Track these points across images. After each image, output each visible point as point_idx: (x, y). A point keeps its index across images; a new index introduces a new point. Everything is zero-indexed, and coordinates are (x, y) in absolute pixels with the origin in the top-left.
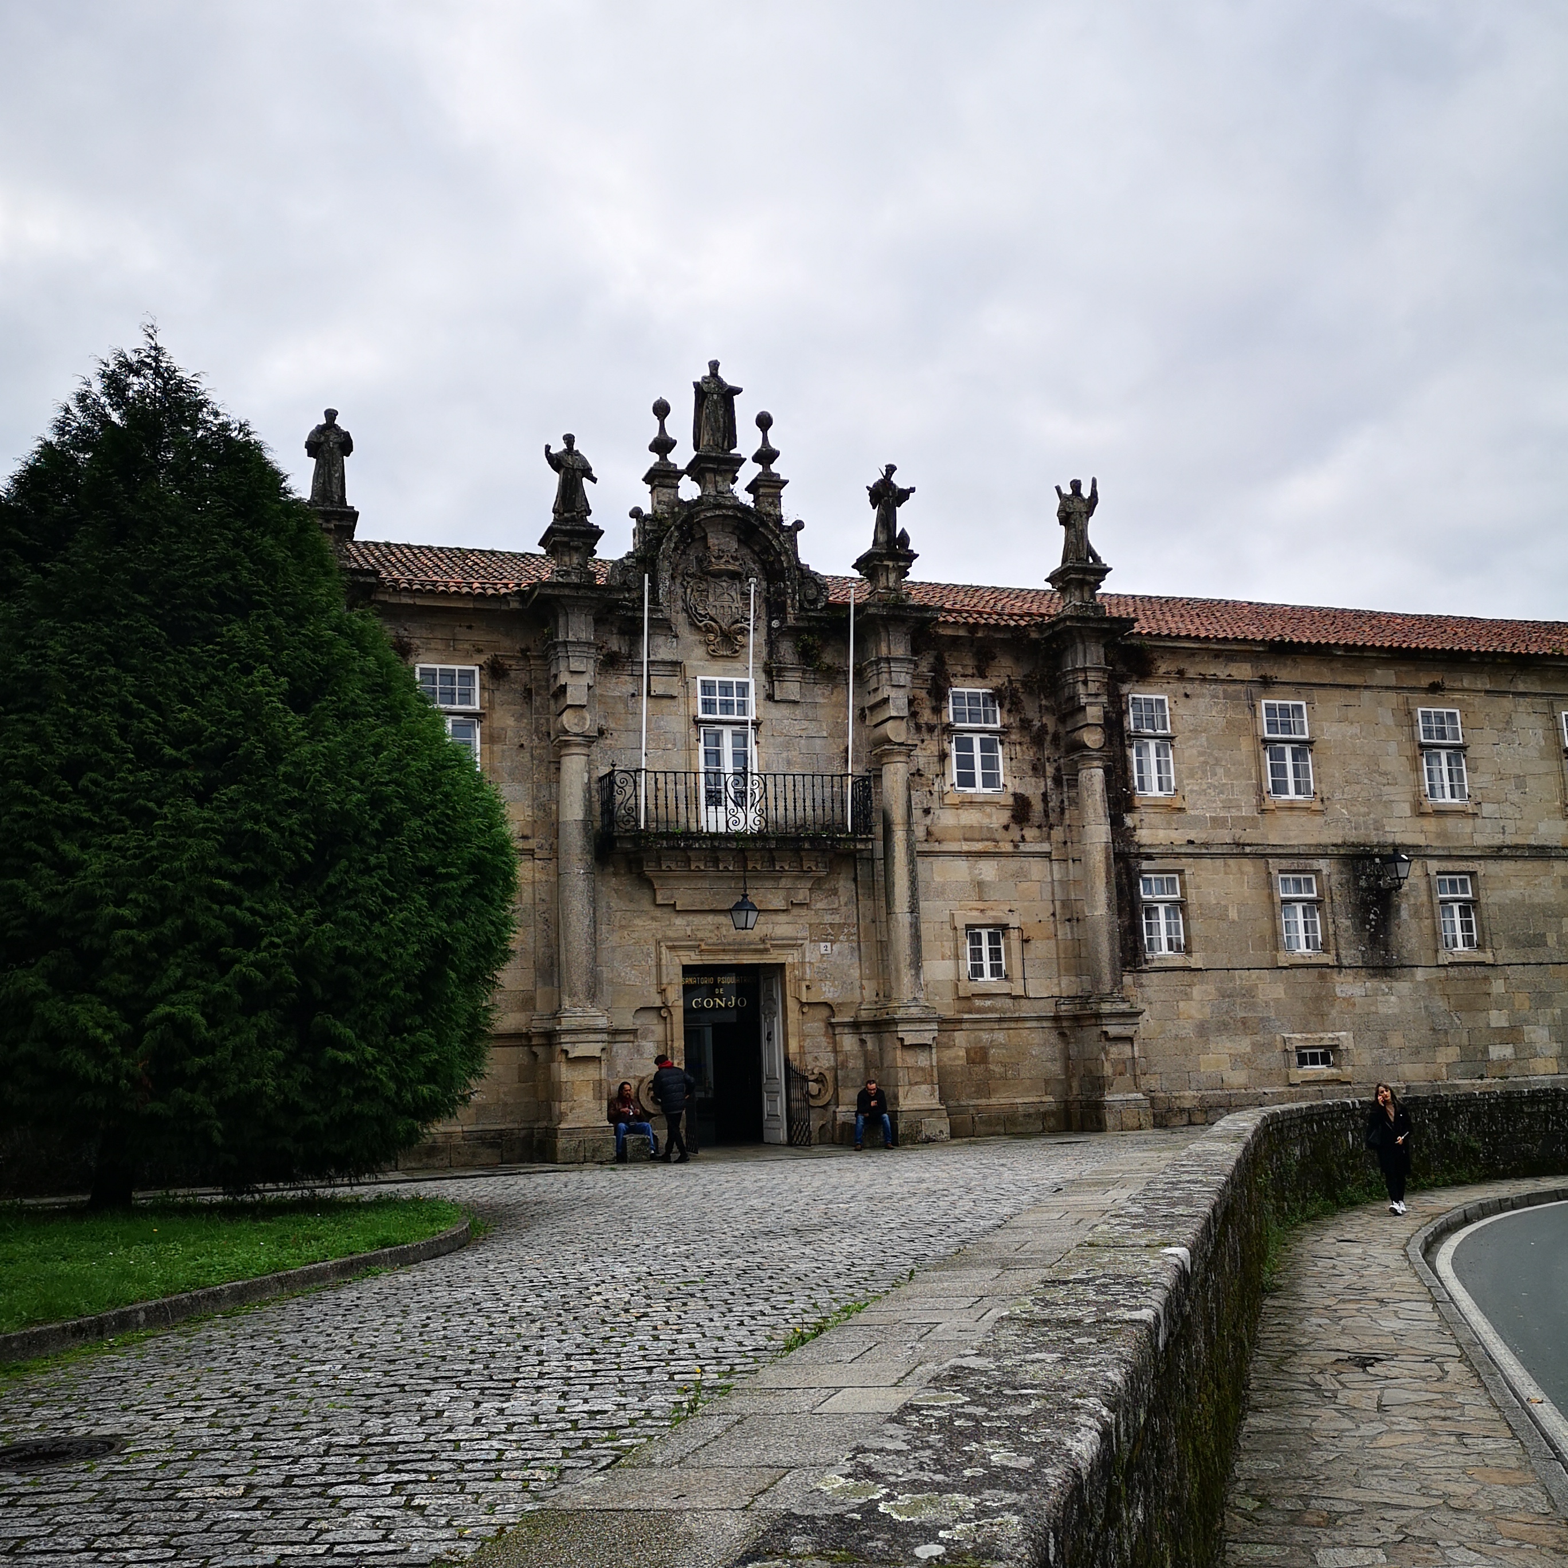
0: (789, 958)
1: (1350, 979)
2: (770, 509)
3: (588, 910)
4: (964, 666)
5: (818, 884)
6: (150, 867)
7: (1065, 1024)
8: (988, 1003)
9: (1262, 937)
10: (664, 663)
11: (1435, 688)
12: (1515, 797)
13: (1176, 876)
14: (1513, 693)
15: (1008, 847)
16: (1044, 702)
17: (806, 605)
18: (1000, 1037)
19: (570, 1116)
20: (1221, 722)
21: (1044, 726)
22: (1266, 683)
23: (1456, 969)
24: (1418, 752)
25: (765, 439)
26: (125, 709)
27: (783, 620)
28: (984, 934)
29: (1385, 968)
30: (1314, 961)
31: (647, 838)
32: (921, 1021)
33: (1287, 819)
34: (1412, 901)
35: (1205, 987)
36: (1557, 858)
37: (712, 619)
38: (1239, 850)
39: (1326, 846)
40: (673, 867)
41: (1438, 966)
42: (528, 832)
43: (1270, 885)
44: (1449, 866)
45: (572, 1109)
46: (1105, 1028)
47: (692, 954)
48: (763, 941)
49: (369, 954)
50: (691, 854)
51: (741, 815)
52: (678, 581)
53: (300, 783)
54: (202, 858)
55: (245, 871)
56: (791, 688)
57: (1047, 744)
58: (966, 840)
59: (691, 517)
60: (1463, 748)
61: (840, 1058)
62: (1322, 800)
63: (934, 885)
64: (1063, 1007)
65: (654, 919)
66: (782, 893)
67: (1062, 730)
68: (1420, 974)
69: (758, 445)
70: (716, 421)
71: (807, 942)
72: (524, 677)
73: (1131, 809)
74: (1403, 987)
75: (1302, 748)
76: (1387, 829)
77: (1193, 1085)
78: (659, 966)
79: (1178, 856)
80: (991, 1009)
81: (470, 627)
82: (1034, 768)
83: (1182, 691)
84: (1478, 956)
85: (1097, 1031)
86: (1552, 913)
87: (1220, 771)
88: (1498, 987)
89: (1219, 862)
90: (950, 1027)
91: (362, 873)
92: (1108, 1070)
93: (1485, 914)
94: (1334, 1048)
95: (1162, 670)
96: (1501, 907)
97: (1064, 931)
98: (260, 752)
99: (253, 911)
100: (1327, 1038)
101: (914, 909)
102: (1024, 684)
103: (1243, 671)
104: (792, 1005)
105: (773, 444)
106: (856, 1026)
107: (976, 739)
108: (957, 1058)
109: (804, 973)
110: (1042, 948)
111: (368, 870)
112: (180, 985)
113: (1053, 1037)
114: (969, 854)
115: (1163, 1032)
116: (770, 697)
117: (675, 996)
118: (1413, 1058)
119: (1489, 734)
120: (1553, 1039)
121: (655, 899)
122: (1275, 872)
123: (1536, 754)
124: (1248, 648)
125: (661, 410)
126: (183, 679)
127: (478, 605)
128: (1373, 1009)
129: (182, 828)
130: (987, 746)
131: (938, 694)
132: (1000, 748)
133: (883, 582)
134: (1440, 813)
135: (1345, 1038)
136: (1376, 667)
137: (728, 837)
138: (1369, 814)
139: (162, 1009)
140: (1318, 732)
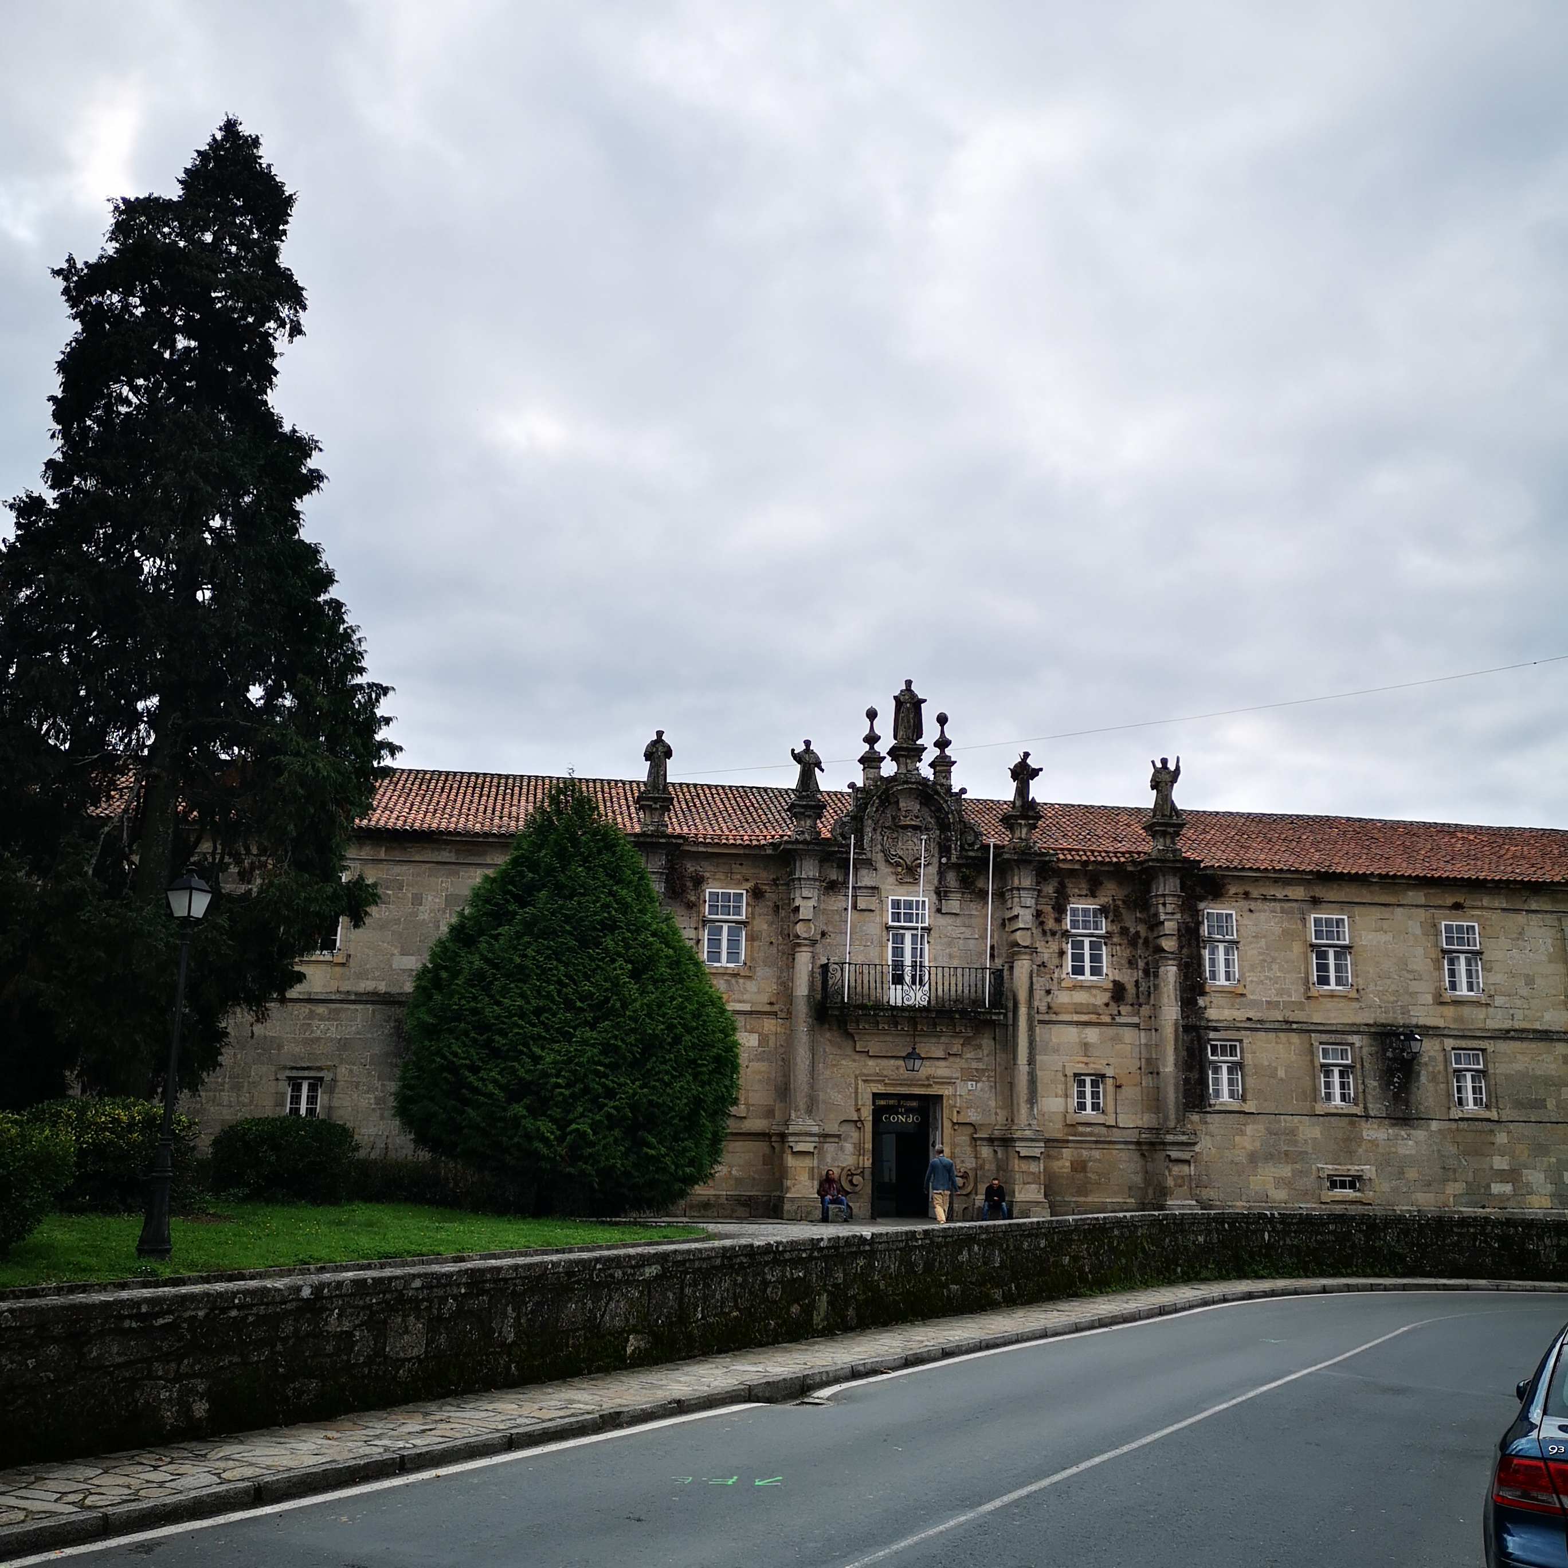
0: (946, 1091)
1: (1376, 1126)
2: (943, 781)
3: (809, 1055)
4: (1080, 889)
5: (967, 1042)
6: (570, 1061)
7: (1144, 1148)
8: (1088, 1129)
9: (1304, 1092)
10: (866, 888)
11: (1457, 906)
12: (1525, 991)
13: (1237, 1044)
14: (1526, 911)
15: (1107, 1019)
16: (1138, 915)
17: (966, 847)
18: (1097, 1154)
19: (793, 1189)
20: (1278, 930)
21: (1137, 932)
22: (1315, 902)
23: (1465, 1122)
24: (1440, 955)
25: (942, 732)
26: (560, 982)
27: (949, 859)
28: (1088, 1080)
29: (1404, 1119)
30: (1345, 1111)
31: (848, 1008)
32: (1032, 1140)
33: (1329, 1004)
34: (1431, 1069)
35: (1255, 1126)
36: (1559, 1040)
37: (900, 857)
38: (1287, 1026)
39: (1359, 1025)
40: (867, 1026)
41: (1450, 1120)
42: (773, 1000)
43: (1312, 1052)
44: (1463, 1043)
45: (794, 1185)
46: (1168, 1153)
47: (879, 1086)
48: (928, 1079)
49: (664, 1103)
50: (879, 1019)
51: (912, 994)
52: (878, 832)
53: (635, 1020)
54: (592, 1056)
55: (610, 1062)
56: (953, 904)
57: (1140, 945)
58: (1077, 1013)
59: (887, 790)
60: (1480, 953)
61: (980, 1162)
62: (1358, 990)
63: (1051, 1044)
64: (1143, 1136)
65: (854, 1061)
66: (942, 1047)
67: (1151, 936)
68: (1434, 1125)
69: (937, 736)
70: (908, 722)
71: (958, 1081)
72: (774, 897)
73: (1203, 993)
74: (1420, 1134)
75: (1342, 951)
76: (1412, 1013)
77: (1244, 1198)
78: (856, 1093)
79: (1238, 1029)
80: (1090, 1134)
81: (741, 864)
82: (1130, 962)
83: (1248, 907)
84: (1487, 1114)
85: (1164, 1154)
86: (1551, 1083)
87: (1275, 967)
88: (1501, 1138)
89: (1272, 1035)
90: (1060, 1145)
91: (661, 1063)
92: (1170, 1182)
93: (1493, 1082)
94: (1359, 1178)
95: (1233, 890)
96: (1507, 1077)
97: (1148, 1081)
98: (618, 1005)
99: (613, 1082)
100: (1354, 1169)
101: (1031, 1061)
102: (1124, 902)
103: (1298, 892)
104: (947, 1124)
105: (948, 736)
106: (991, 1140)
107: (1087, 942)
108: (1064, 1167)
109: (956, 1102)
110: (1130, 1092)
111: (665, 1062)
112: (582, 1115)
113: (1136, 1156)
114: (1078, 1023)
115: (1221, 1158)
116: (939, 911)
117: (867, 1114)
118: (1425, 1189)
119: (1504, 942)
120: (1548, 1181)
121: (855, 1047)
122: (1316, 1044)
123: (1544, 958)
124: (1299, 876)
125: (872, 715)
126: (585, 967)
127: (747, 852)
128: (1393, 1150)
129: (584, 1042)
130: (1093, 946)
131: (1060, 910)
132: (1104, 948)
133: (1017, 834)
134: (1458, 1003)
135: (1369, 1170)
136: (1409, 890)
137: (903, 1009)
138: (1397, 1001)
139: (574, 1126)
140: (1357, 939)
